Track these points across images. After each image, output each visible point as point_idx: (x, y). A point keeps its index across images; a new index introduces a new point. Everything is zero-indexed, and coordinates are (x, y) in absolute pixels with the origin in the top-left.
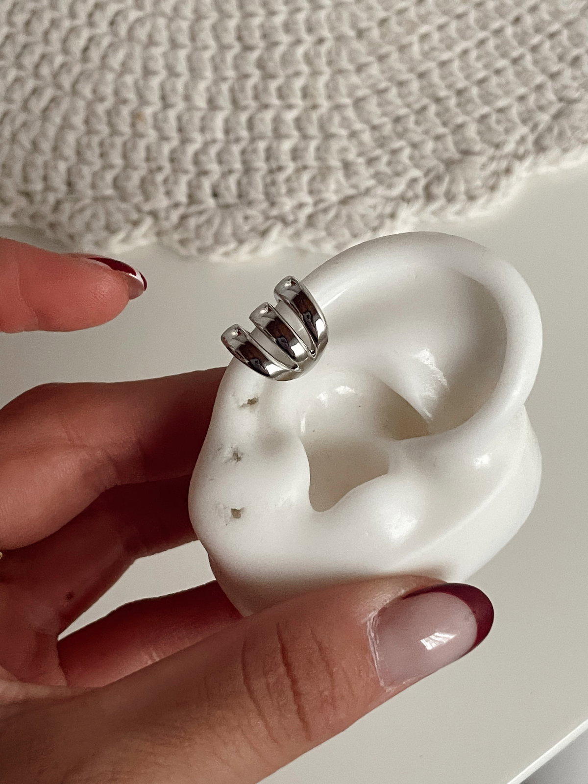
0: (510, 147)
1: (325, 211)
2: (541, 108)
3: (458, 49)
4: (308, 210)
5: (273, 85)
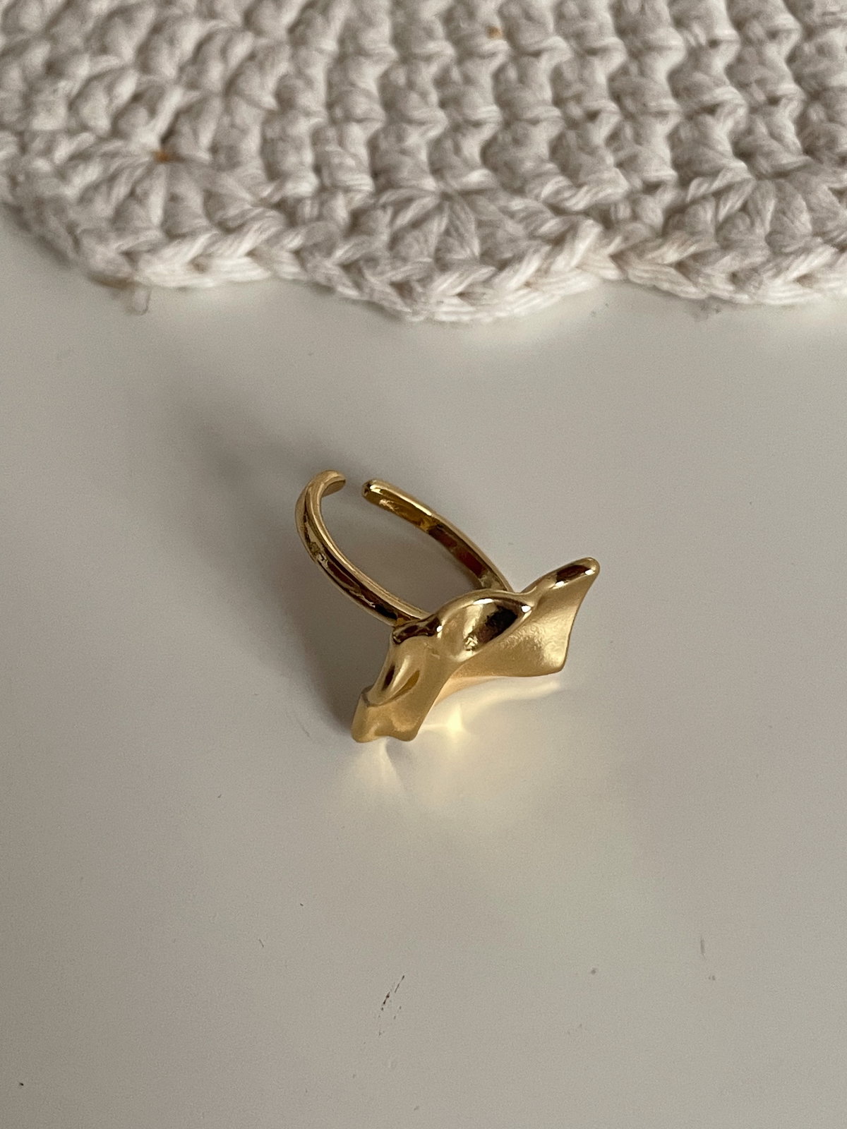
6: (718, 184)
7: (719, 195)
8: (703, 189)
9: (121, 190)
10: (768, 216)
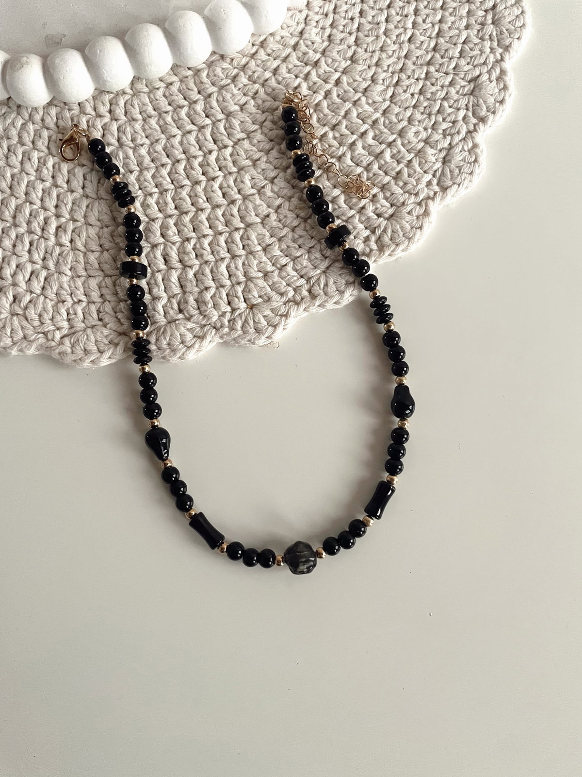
0: (492, 59)
1: (443, 174)
2: (483, 24)
3: (410, 25)
4: (435, 181)
5: (343, 128)
6: (382, 228)
7: (385, 231)
8: (380, 232)
9: (251, 323)
10: (400, 230)
